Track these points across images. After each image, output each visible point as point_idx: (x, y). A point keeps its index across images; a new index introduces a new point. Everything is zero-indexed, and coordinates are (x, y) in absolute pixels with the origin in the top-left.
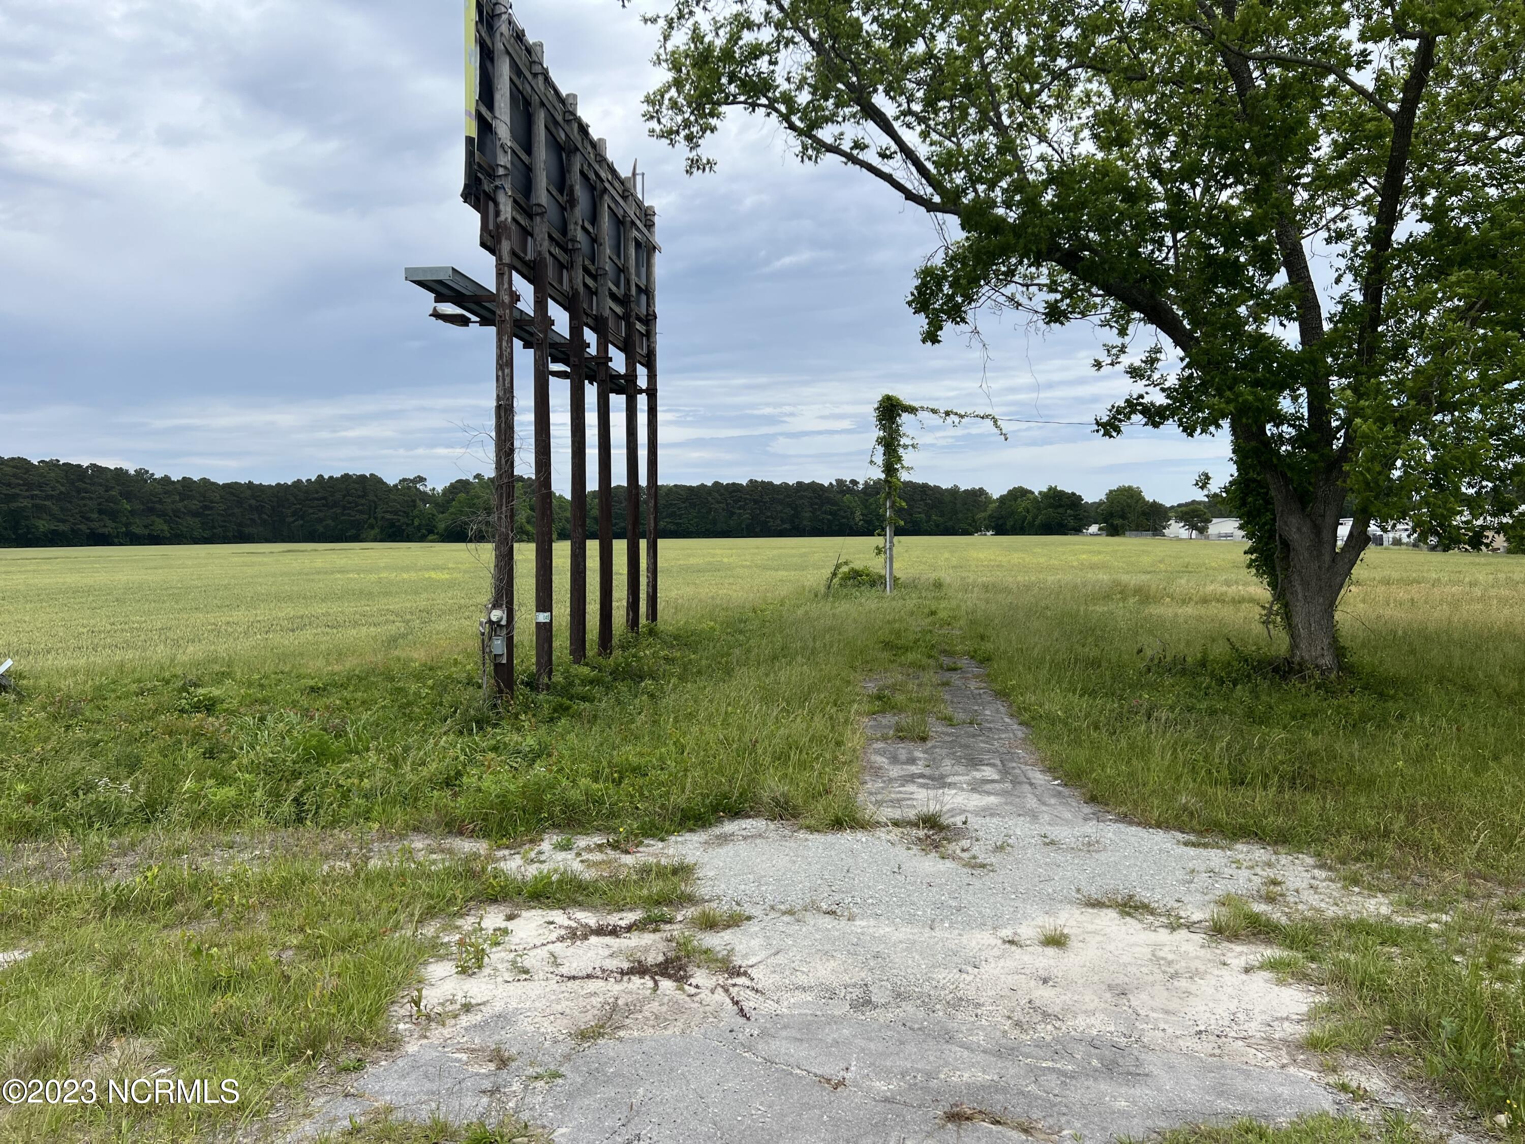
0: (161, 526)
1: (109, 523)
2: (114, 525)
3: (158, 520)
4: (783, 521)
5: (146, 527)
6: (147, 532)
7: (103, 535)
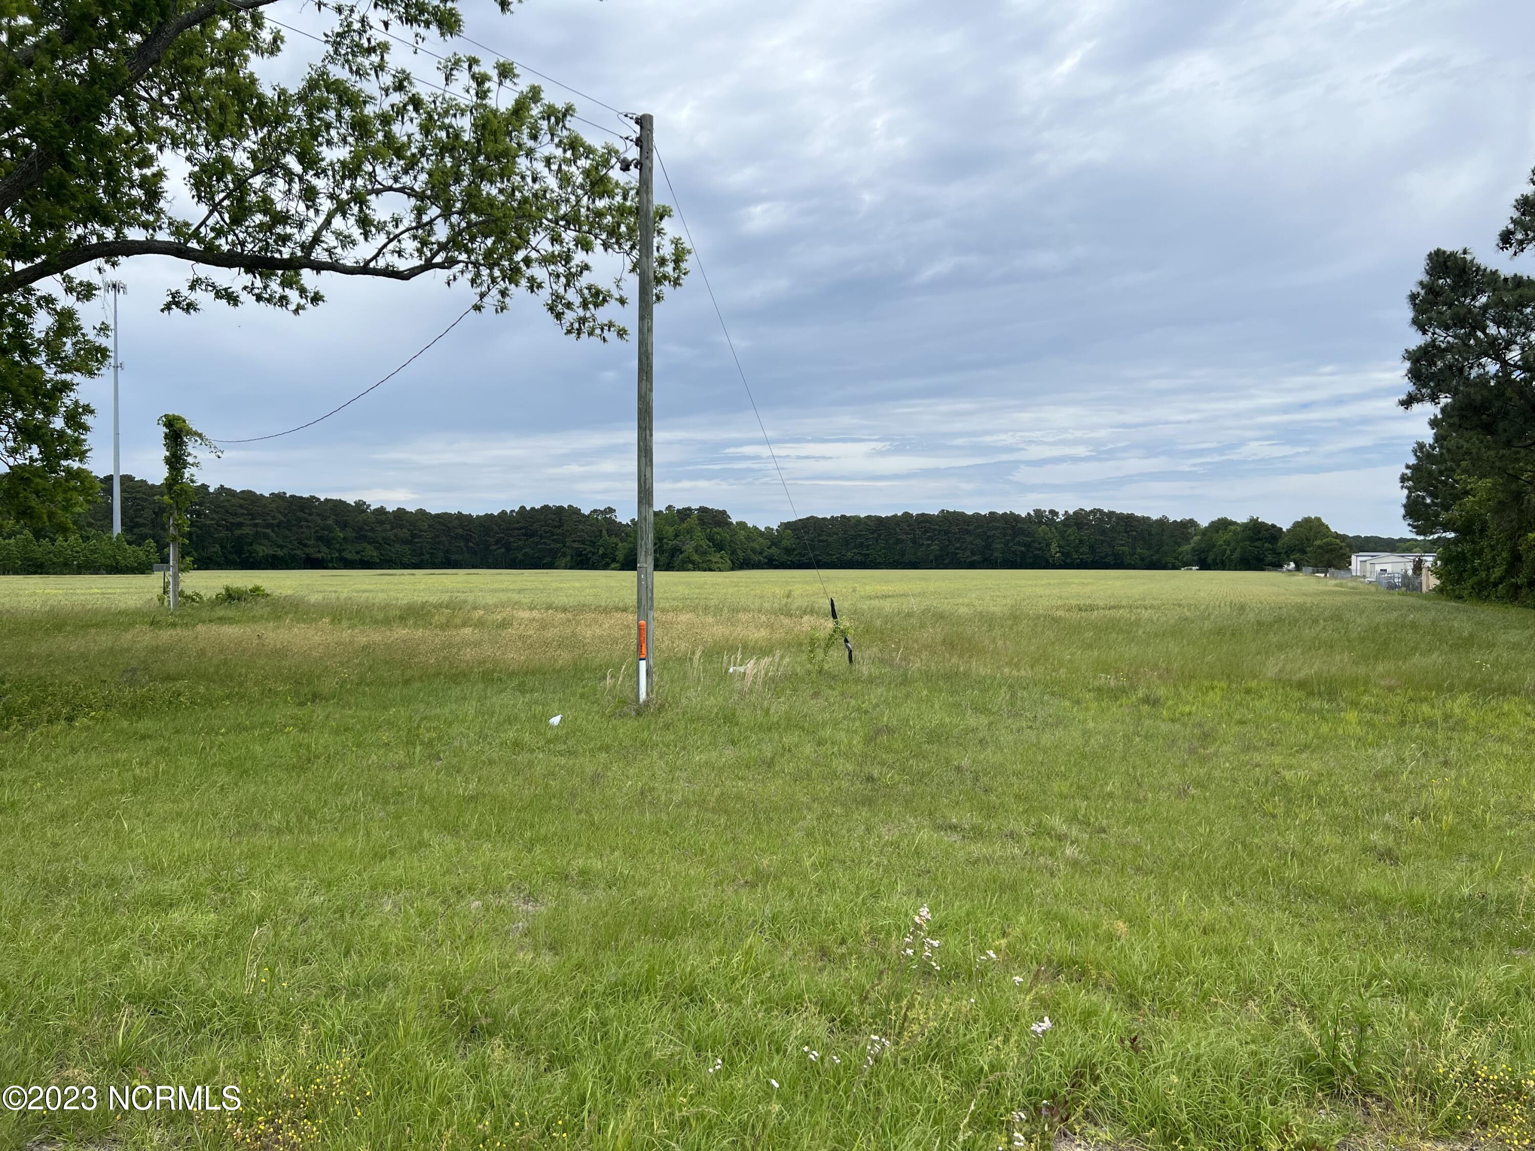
0: (371, 552)
1: (324, 549)
2: (327, 551)
3: (369, 547)
4: (973, 554)
5: (357, 553)
6: (357, 557)
7: (317, 559)
